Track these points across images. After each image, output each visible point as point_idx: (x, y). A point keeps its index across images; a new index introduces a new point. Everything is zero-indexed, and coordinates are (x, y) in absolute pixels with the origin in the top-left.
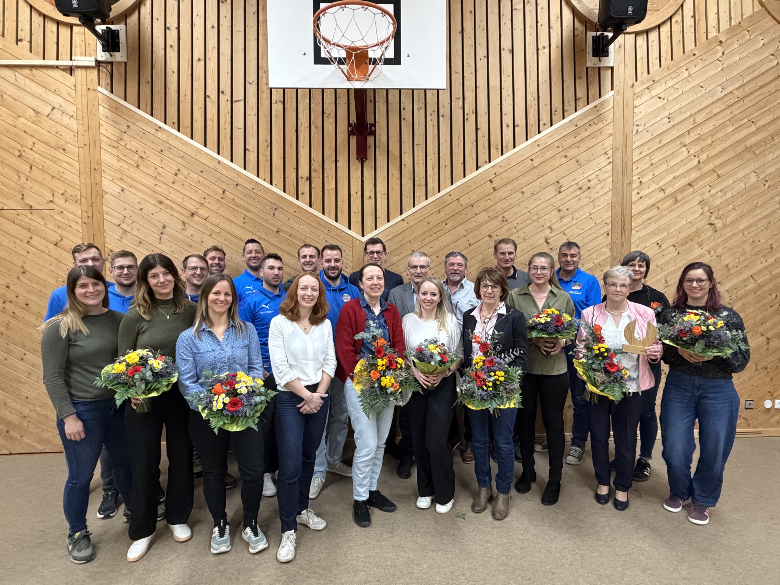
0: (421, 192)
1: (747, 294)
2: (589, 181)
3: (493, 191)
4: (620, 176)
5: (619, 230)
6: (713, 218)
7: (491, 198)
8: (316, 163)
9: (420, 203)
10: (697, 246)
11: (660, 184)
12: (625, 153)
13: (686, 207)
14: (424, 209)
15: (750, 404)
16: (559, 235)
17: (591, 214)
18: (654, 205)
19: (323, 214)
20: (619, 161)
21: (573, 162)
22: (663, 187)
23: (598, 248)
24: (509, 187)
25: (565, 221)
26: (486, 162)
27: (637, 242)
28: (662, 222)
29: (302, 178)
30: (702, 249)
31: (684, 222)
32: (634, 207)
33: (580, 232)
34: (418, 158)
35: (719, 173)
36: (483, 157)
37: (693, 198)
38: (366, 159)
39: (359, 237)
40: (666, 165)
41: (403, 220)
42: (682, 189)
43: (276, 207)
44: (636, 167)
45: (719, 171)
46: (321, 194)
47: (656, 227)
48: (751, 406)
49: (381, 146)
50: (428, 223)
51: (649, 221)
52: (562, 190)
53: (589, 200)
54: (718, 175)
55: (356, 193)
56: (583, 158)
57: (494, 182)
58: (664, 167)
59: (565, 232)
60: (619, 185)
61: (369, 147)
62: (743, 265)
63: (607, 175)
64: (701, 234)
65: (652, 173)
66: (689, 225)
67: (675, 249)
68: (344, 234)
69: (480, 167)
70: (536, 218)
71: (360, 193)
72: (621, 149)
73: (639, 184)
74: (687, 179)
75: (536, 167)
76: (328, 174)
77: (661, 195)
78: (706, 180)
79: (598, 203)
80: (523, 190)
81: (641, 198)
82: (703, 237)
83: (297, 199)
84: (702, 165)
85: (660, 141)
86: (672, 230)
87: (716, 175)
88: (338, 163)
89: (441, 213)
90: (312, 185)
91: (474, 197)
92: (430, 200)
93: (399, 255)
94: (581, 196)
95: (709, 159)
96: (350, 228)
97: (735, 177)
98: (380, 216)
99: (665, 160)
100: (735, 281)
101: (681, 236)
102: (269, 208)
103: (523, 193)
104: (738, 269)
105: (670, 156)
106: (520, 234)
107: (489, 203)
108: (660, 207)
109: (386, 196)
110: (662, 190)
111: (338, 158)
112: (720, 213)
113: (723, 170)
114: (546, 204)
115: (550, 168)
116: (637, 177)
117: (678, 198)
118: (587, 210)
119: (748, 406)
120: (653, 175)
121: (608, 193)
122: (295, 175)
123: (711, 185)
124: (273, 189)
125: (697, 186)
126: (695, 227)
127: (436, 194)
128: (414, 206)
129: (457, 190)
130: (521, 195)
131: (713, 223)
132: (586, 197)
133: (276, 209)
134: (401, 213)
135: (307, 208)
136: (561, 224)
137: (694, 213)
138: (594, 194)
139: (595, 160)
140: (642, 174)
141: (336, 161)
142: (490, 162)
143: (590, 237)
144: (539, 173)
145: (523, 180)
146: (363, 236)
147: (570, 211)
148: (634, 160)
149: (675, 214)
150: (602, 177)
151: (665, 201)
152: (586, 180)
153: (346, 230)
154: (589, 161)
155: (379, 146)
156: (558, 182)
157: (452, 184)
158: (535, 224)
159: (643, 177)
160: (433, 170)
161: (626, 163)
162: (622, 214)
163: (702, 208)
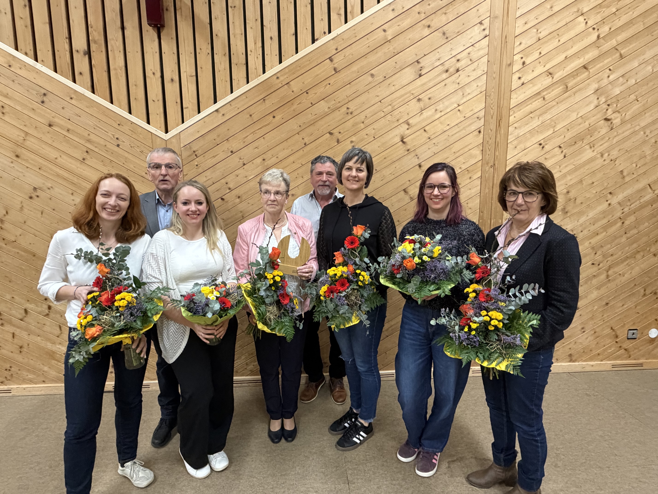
0: (239, 74)
1: (642, 207)
2: (458, 60)
3: (334, 72)
4: (498, 54)
5: (493, 127)
6: (610, 112)
7: (331, 82)
8: (95, 31)
9: (238, 88)
10: (587, 147)
11: (548, 66)
12: (505, 23)
13: (578, 97)
14: (244, 97)
15: (633, 334)
16: (418, 133)
17: (459, 105)
18: (539, 93)
19: (112, 102)
20: (497, 34)
21: (438, 34)
22: (551, 71)
23: (466, 149)
24: (355, 68)
25: (426, 114)
26: (325, 33)
27: (515, 143)
28: (547, 116)
29: (77, 51)
30: (594, 151)
31: (574, 116)
32: (514, 96)
33: (445, 129)
34: (234, 26)
35: (622, 52)
36: (321, 26)
37: (589, 84)
38: (163, 26)
39: (161, 134)
40: (557, 40)
41: (217, 111)
42: (574, 74)
43: (43, 91)
44: (519, 43)
45: (622, 49)
46: (105, 75)
47: (539, 123)
48: (634, 336)
49: (183, 9)
50: (251, 116)
51: (531, 115)
52: (423, 72)
53: (457, 86)
54: (621, 55)
55: (154, 74)
56: (451, 28)
57: (335, 61)
58: (555, 43)
59: (426, 128)
60: (496, 68)
61: (167, 10)
62: (641, 171)
63: (482, 53)
64: (594, 132)
65: (539, 51)
66: (580, 120)
67: (560, 151)
68: (140, 129)
69: (317, 40)
70: (390, 111)
71: (158, 74)
72: (501, 18)
73: (521, 66)
74: (582, 60)
75: (389, 41)
76: (112, 46)
77: (548, 81)
78: (606, 62)
79: (468, 91)
80: (372, 72)
81: (523, 84)
82: (596, 135)
83: (74, 81)
84: (601, 41)
85: (551, 7)
86: (558, 127)
87: (618, 55)
88: (125, 31)
89: (266, 101)
90: (93, 62)
91: (308, 79)
92: (252, 84)
93: (214, 157)
94: (446, 81)
95: (611, 34)
96: (148, 123)
97: (642, 58)
98: (188, 105)
99: (556, 33)
100: (629, 192)
101: (569, 135)
102: (35, 92)
103: (372, 75)
104: (634, 176)
105: (563, 30)
106: (369, 130)
107: (329, 89)
108: (546, 97)
109: (195, 78)
110: (550, 74)
111: (125, 24)
112: (618, 105)
113: (627, 49)
114: (402, 92)
115: (408, 43)
116: (520, 56)
117: (570, 85)
118: (455, 99)
119: (630, 336)
120: (540, 53)
121: (482, 77)
122: (67, 47)
123: (611, 68)
124: (38, 66)
125: (594, 69)
126: (587, 123)
127: (260, 76)
128: (232, 92)
129: (287, 70)
130: (370, 79)
131: (609, 118)
132: (453, 82)
133: (45, 95)
134: (215, 102)
135: (89, 94)
136: (422, 117)
137: (587, 105)
138: (463, 78)
139: (468, 32)
140: (525, 52)
141: (123, 28)
142: (330, 32)
143: (457, 135)
144: (394, 49)
145: (372, 58)
146: (167, 132)
147: (432, 101)
148: (517, 33)
149: (562, 107)
150: (474, 56)
151: (553, 88)
152: (454, 60)
153: (144, 124)
154: (459, 34)
155: (181, 8)
156: (418, 62)
157: (280, 62)
158: (389, 117)
159: (527, 56)
160: (255, 43)
161: (506, 37)
162: (498, 107)
163: (598, 99)
